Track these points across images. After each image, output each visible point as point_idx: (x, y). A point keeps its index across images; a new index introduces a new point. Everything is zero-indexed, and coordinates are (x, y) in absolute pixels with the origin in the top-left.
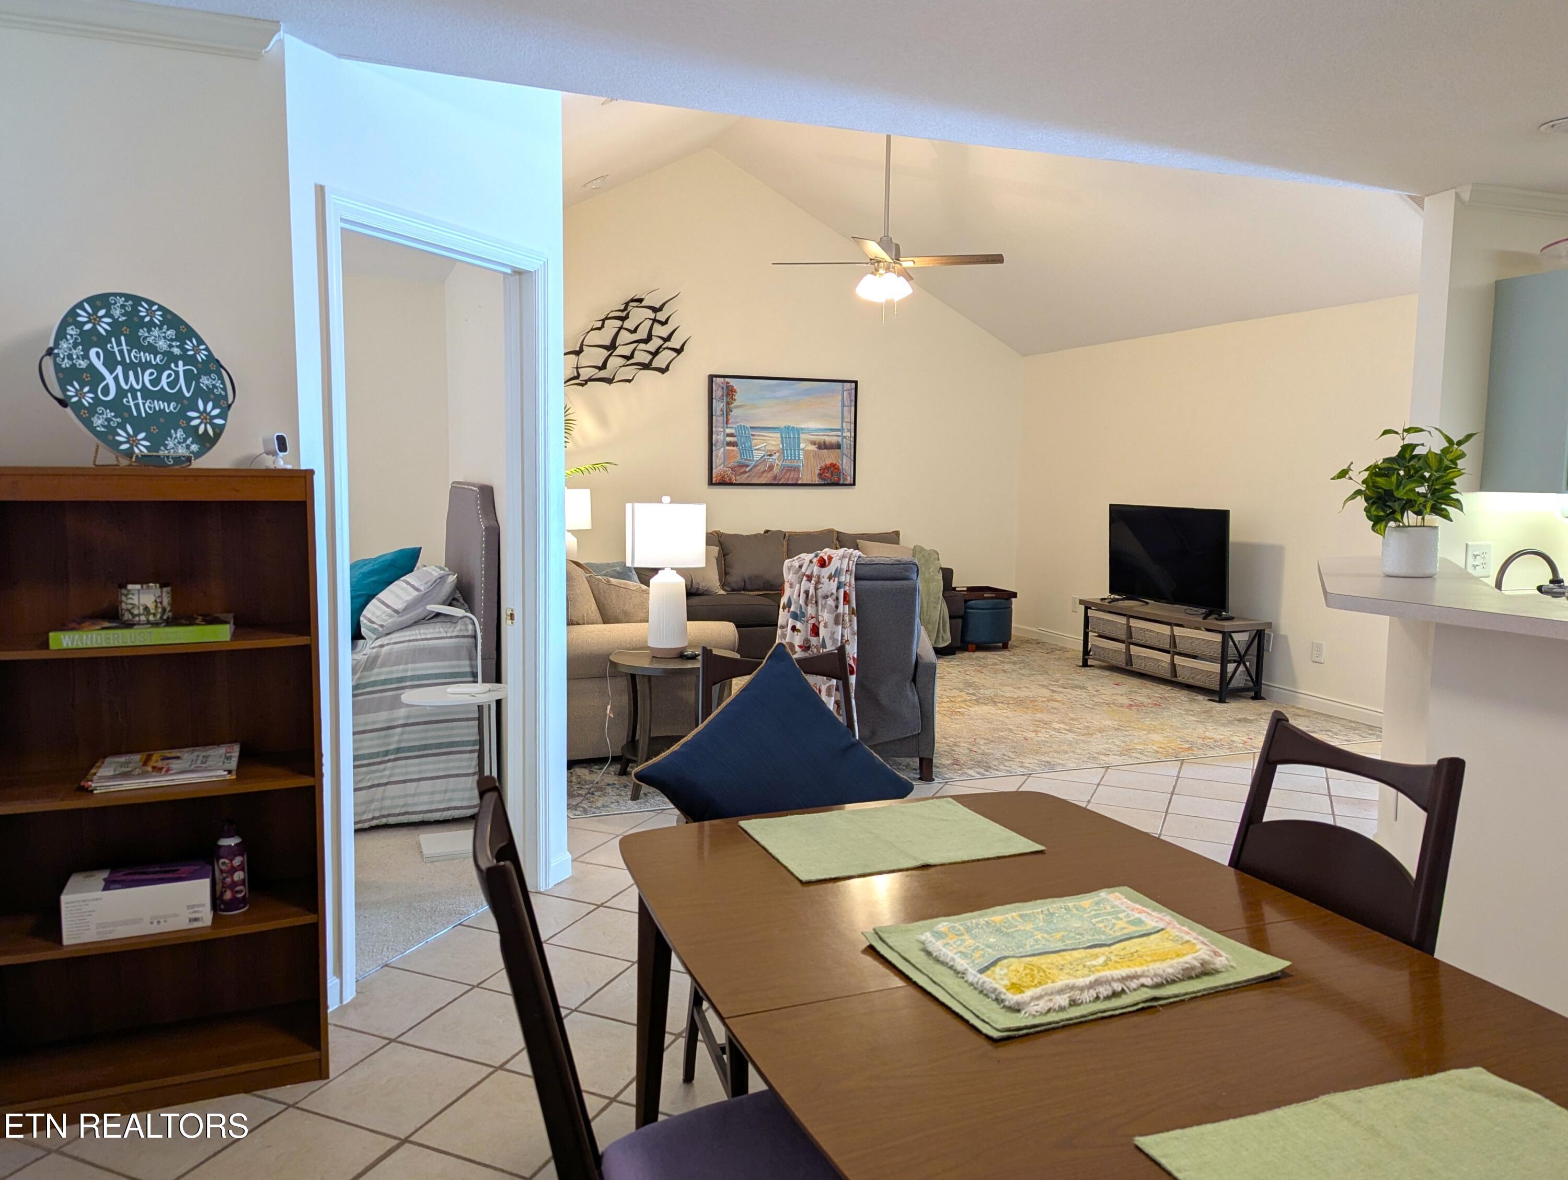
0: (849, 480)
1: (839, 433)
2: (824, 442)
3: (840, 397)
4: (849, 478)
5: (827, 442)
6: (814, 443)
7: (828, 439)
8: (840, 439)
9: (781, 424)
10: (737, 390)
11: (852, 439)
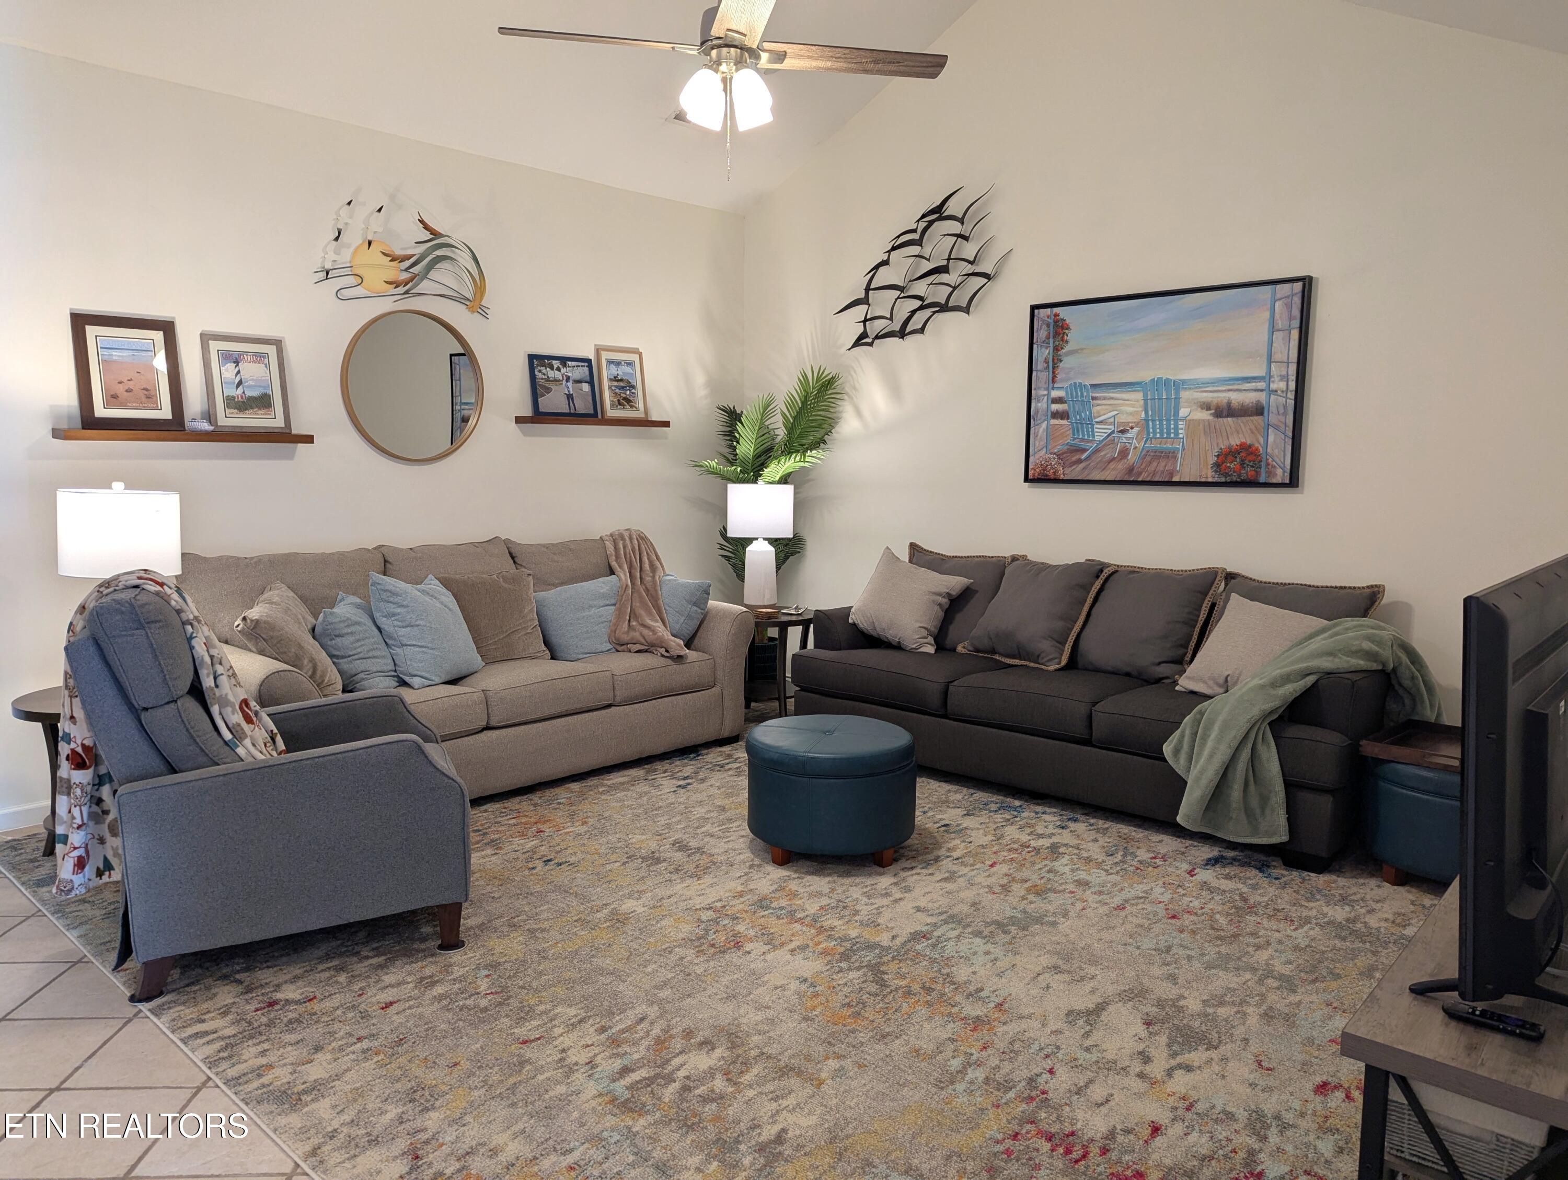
0: (1281, 475)
1: (1261, 385)
2: (1229, 404)
3: (1267, 315)
4: (1279, 472)
5: (1235, 404)
6: (1206, 406)
7: (1237, 398)
8: (1262, 397)
9: (1146, 375)
10: (1071, 326)
11: (1291, 395)
